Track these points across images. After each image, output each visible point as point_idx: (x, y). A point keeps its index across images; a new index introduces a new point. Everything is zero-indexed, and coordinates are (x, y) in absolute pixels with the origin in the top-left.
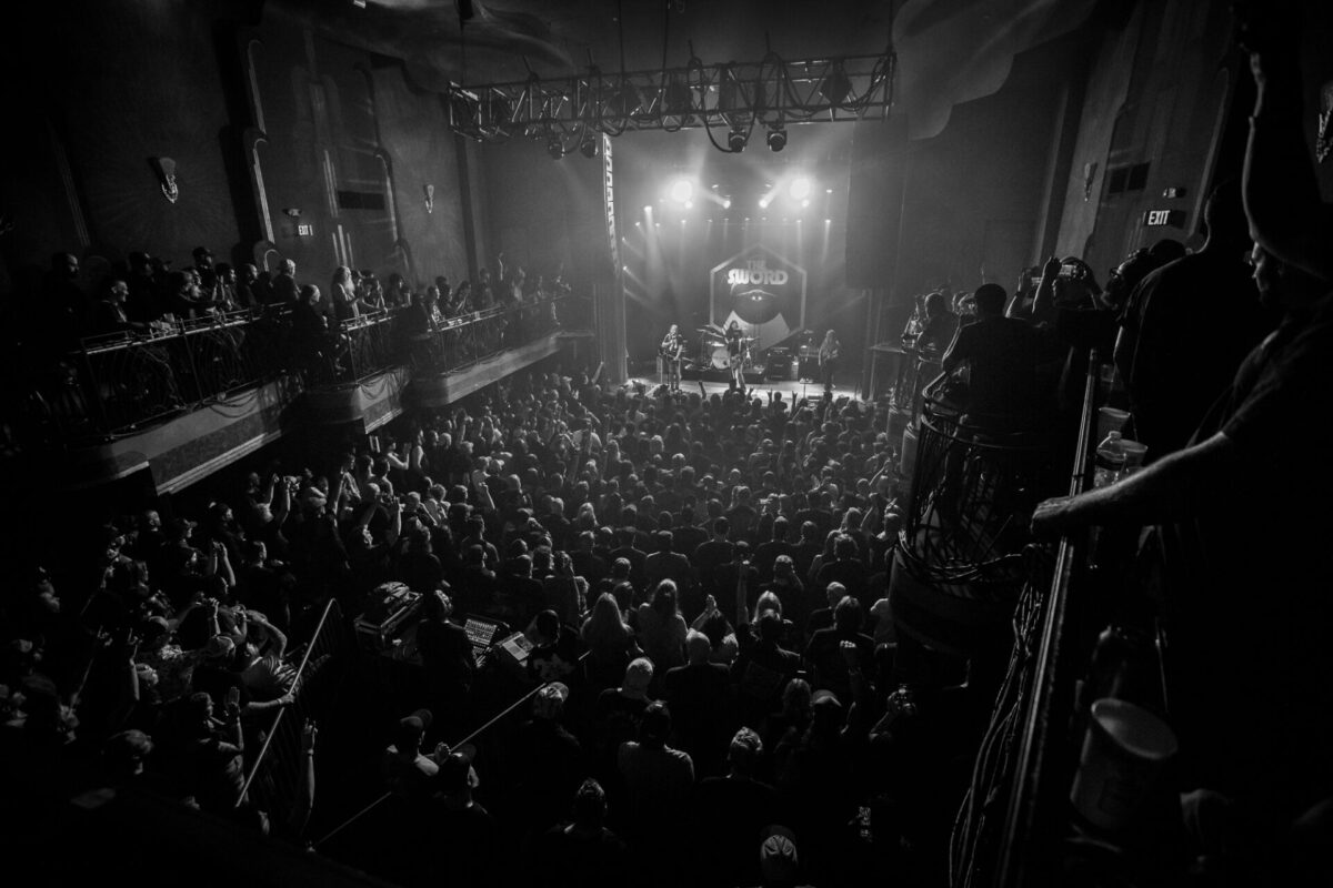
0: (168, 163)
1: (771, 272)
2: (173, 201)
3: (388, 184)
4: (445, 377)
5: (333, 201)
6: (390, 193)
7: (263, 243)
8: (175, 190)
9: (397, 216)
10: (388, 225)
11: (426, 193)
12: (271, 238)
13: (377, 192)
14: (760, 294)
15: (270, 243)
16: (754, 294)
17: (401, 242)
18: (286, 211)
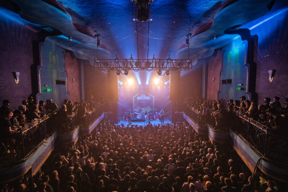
0: (18, 74)
1: (146, 97)
2: (17, 83)
3: (66, 78)
4: (89, 127)
5: (55, 82)
6: (66, 81)
7: (38, 94)
8: (18, 80)
9: (68, 86)
10: (65, 88)
11: (73, 81)
12: (40, 92)
13: (64, 80)
14: (144, 102)
15: (40, 94)
16: (143, 102)
17: (68, 92)
18: (45, 86)
